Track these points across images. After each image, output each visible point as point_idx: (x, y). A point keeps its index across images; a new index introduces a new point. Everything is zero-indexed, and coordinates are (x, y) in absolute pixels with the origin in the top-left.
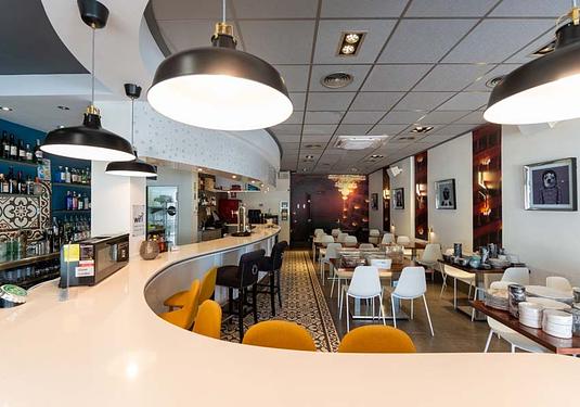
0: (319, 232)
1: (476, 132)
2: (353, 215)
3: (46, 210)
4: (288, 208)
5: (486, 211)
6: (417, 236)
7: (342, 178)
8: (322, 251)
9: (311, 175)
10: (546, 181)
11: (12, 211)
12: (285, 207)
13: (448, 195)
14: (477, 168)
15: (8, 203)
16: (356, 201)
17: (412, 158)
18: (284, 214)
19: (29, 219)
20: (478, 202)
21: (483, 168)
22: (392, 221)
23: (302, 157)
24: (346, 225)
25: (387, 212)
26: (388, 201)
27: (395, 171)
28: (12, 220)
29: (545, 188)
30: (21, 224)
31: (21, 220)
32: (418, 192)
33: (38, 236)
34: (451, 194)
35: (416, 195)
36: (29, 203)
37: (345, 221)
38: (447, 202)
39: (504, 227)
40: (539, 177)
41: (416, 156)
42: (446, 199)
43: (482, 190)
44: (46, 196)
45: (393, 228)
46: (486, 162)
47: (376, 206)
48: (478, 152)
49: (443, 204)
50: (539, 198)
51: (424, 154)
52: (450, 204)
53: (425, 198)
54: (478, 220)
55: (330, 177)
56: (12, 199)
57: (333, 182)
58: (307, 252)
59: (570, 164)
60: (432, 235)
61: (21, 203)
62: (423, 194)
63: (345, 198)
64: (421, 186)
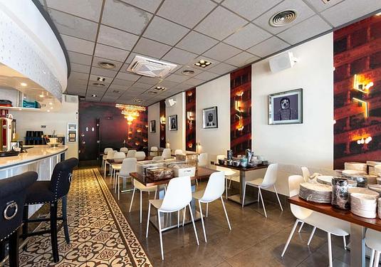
0: (109, 151)
1: (233, 74)
2: (136, 137)
4: (77, 130)
5: (240, 128)
6: (188, 149)
7: (128, 107)
8: (114, 167)
9: (100, 102)
10: (283, 105)
12: (72, 129)
13: (212, 118)
14: (233, 99)
16: (138, 126)
17: (184, 94)
18: (72, 136)
20: (234, 121)
21: (238, 98)
22: (167, 140)
23: (93, 78)
24: (131, 144)
25: (163, 133)
26: (164, 125)
27: (171, 102)
29: (282, 109)
32: (188, 117)
34: (214, 118)
35: (187, 119)
37: (130, 141)
38: (211, 123)
39: (252, 138)
40: (278, 102)
41: (187, 92)
42: (210, 121)
43: (238, 113)
45: (168, 145)
46: (241, 94)
47: (154, 129)
48: (234, 87)
49: (208, 125)
50: (278, 117)
51: (193, 90)
52: (214, 125)
53: (194, 122)
54: (234, 134)
55: (118, 106)
57: (120, 110)
58: (96, 170)
59: (299, 93)
60: (199, 148)
62: (192, 119)
63: (129, 123)
64: (191, 113)
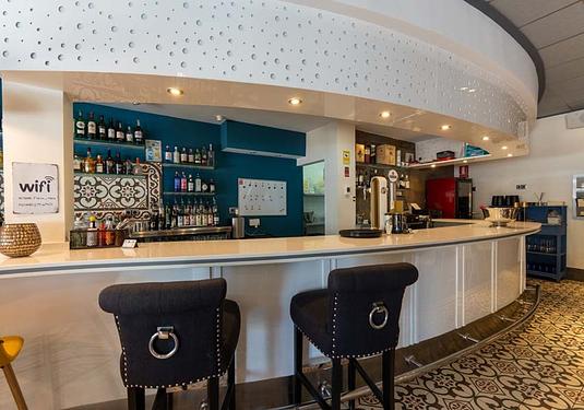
3: (156, 192)
11: (118, 192)
15: (114, 183)
19: (137, 200)
28: (119, 200)
30: (128, 204)
31: (128, 200)
33: (146, 217)
36: (136, 184)
44: (156, 177)
56: (118, 180)
61: (128, 183)
